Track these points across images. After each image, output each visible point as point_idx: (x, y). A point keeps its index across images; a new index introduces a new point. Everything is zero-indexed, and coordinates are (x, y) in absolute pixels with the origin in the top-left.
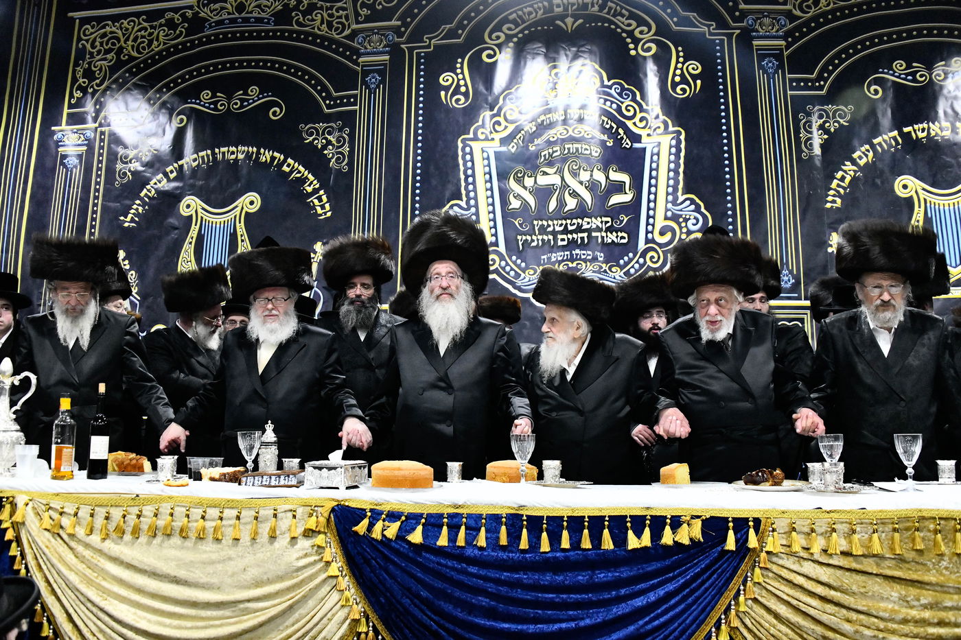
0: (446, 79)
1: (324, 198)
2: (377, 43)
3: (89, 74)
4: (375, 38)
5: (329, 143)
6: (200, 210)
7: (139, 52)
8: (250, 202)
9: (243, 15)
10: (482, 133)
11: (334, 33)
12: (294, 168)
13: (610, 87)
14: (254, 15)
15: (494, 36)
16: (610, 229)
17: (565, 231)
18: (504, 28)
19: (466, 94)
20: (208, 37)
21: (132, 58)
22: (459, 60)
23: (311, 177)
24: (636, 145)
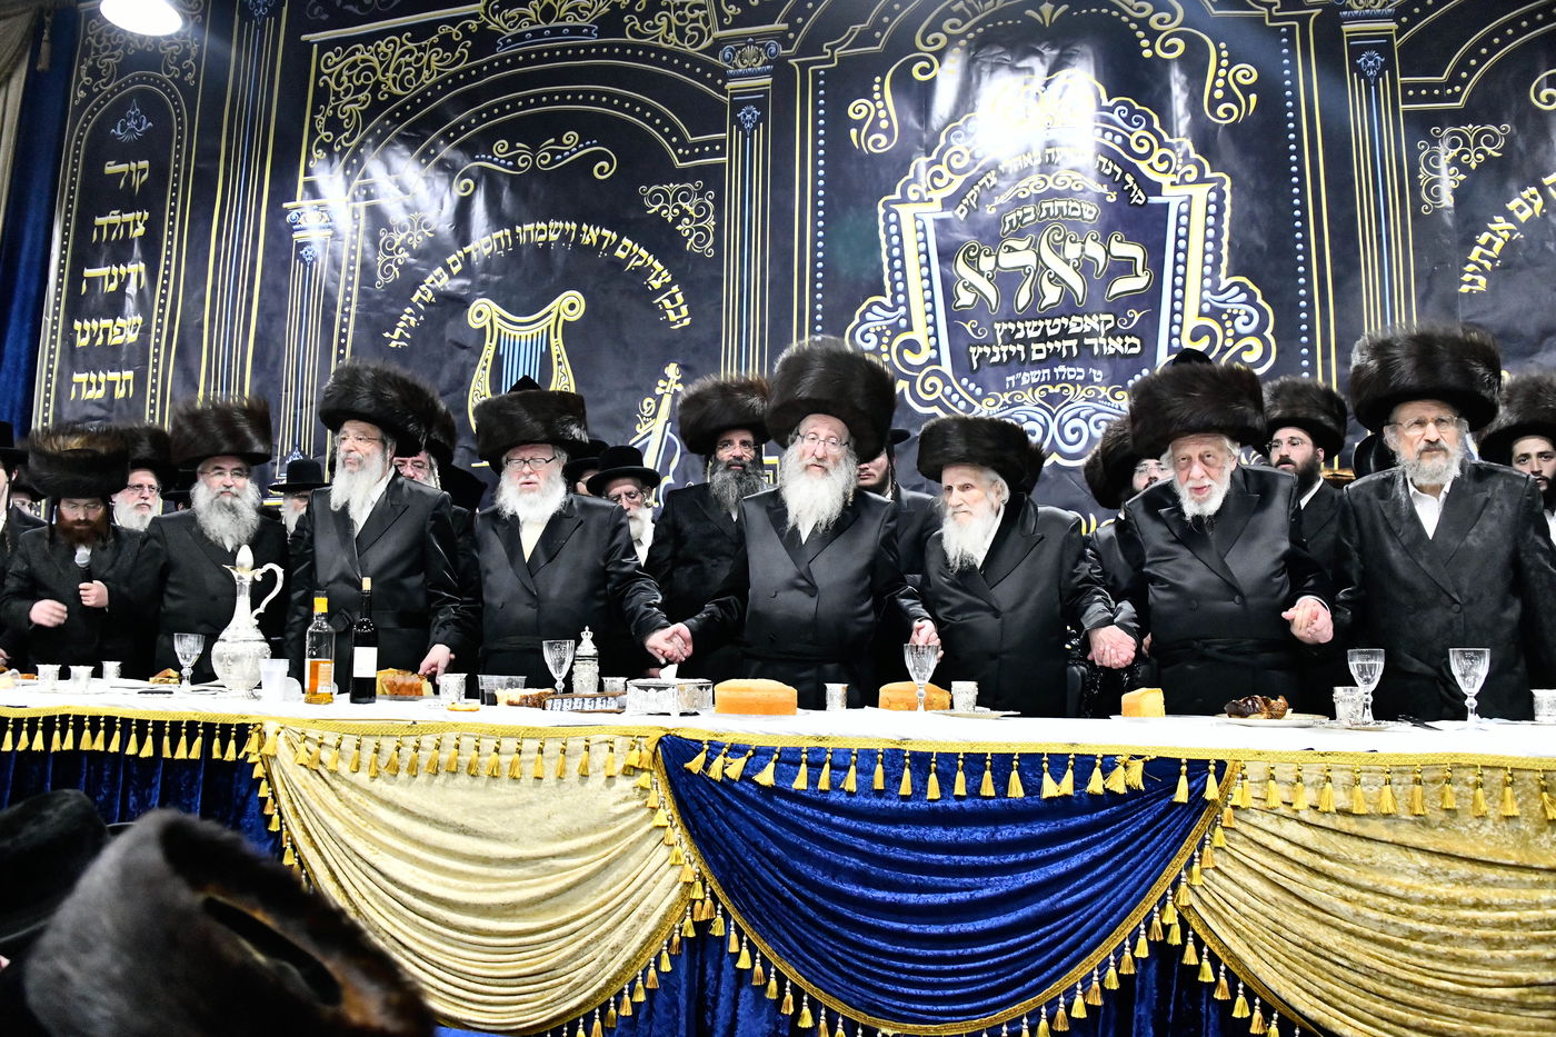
0: (858, 109)
1: (680, 298)
2: (752, 59)
3: (334, 125)
4: (750, 50)
5: (684, 213)
6: (497, 320)
7: (403, 88)
8: (569, 305)
9: (552, 24)
10: (915, 191)
11: (686, 44)
12: (632, 252)
13: (1111, 110)
14: (569, 23)
15: (929, 39)
16: (1113, 333)
17: (1044, 338)
18: (946, 26)
19: (889, 132)
20: (502, 60)
21: (393, 98)
22: (878, 79)
23: (658, 266)
24: (1154, 200)
